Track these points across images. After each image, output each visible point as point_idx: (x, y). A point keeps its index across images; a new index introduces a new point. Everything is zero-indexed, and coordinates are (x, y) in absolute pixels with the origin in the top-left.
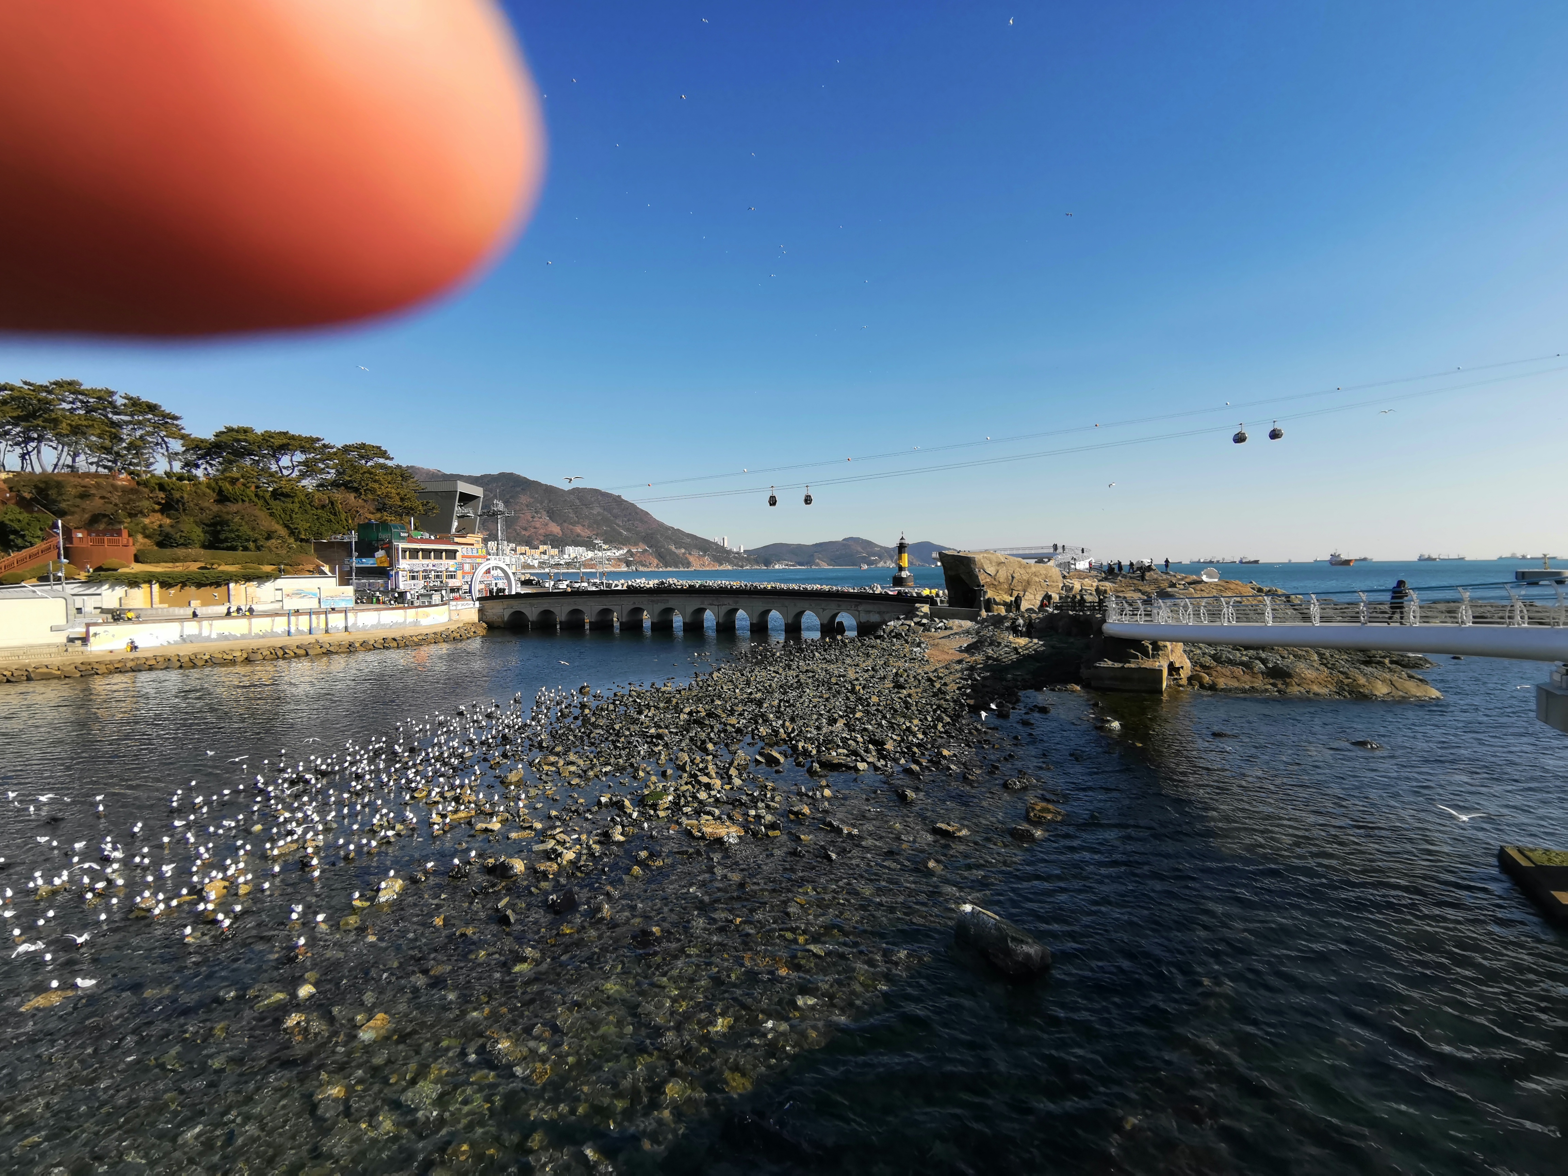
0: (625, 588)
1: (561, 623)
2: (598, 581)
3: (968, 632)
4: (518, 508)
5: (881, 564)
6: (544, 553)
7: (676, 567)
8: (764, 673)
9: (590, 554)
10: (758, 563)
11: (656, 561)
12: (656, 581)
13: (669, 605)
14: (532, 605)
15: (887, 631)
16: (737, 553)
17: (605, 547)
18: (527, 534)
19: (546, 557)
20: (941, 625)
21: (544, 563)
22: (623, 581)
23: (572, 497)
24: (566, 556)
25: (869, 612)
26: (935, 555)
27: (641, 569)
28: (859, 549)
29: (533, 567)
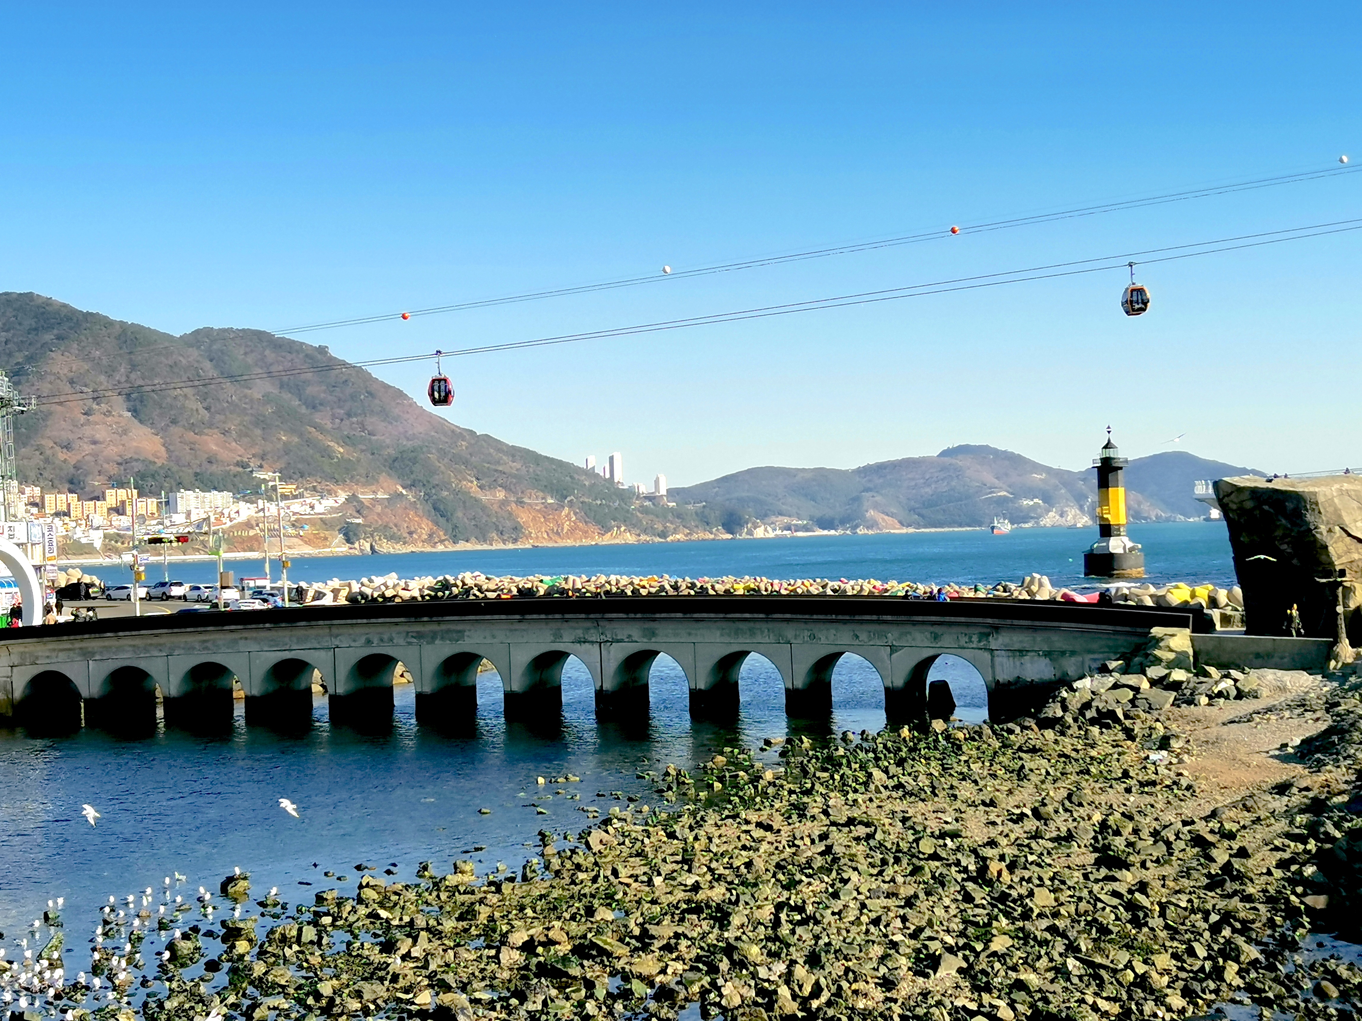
0: (342, 601)
1: (168, 701)
2: (267, 584)
3: (1303, 705)
4: (46, 388)
5: (1050, 519)
6: (119, 510)
7: (483, 538)
8: (731, 829)
9: (246, 511)
10: (707, 523)
11: (425, 527)
12: (429, 581)
13: (466, 645)
14: (87, 655)
15: (1075, 702)
16: (649, 498)
17: (289, 488)
18: (72, 458)
19: (124, 521)
20: (1227, 684)
21: (119, 537)
22: (335, 583)
23: (194, 353)
24: (179, 518)
25: (1022, 652)
26: (1204, 489)
27: (386, 547)
28: (988, 477)
29: (88, 549)
